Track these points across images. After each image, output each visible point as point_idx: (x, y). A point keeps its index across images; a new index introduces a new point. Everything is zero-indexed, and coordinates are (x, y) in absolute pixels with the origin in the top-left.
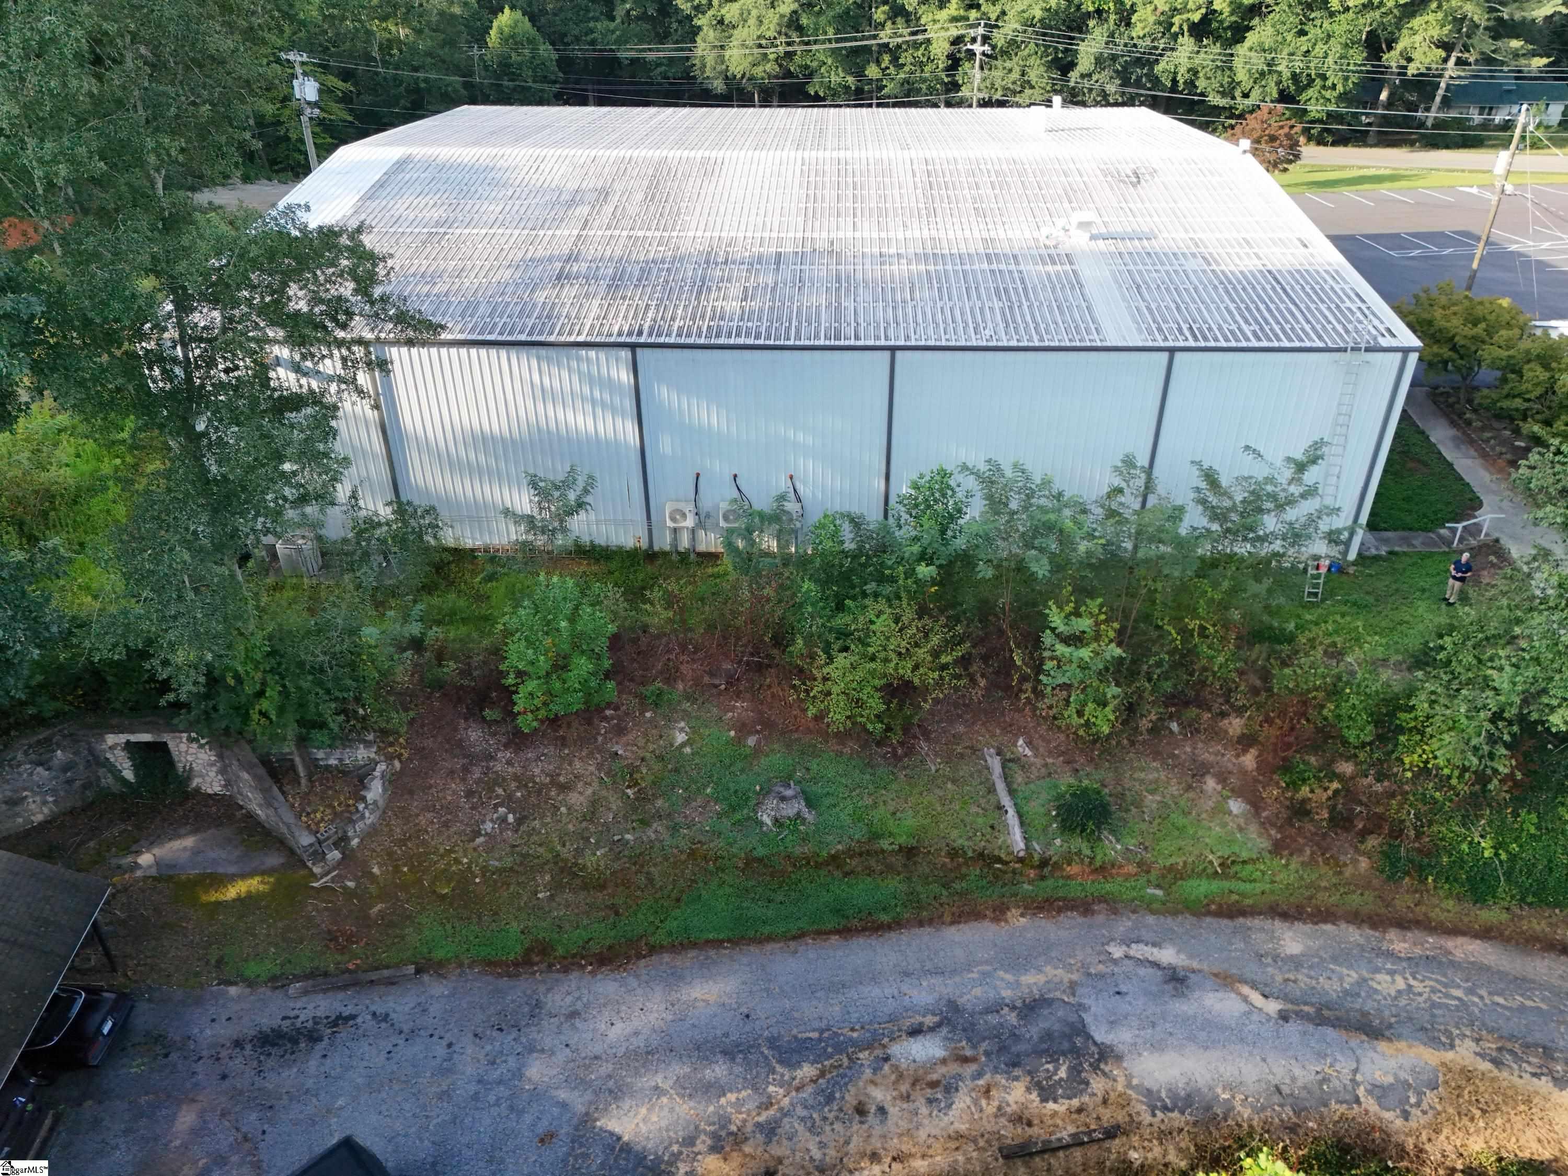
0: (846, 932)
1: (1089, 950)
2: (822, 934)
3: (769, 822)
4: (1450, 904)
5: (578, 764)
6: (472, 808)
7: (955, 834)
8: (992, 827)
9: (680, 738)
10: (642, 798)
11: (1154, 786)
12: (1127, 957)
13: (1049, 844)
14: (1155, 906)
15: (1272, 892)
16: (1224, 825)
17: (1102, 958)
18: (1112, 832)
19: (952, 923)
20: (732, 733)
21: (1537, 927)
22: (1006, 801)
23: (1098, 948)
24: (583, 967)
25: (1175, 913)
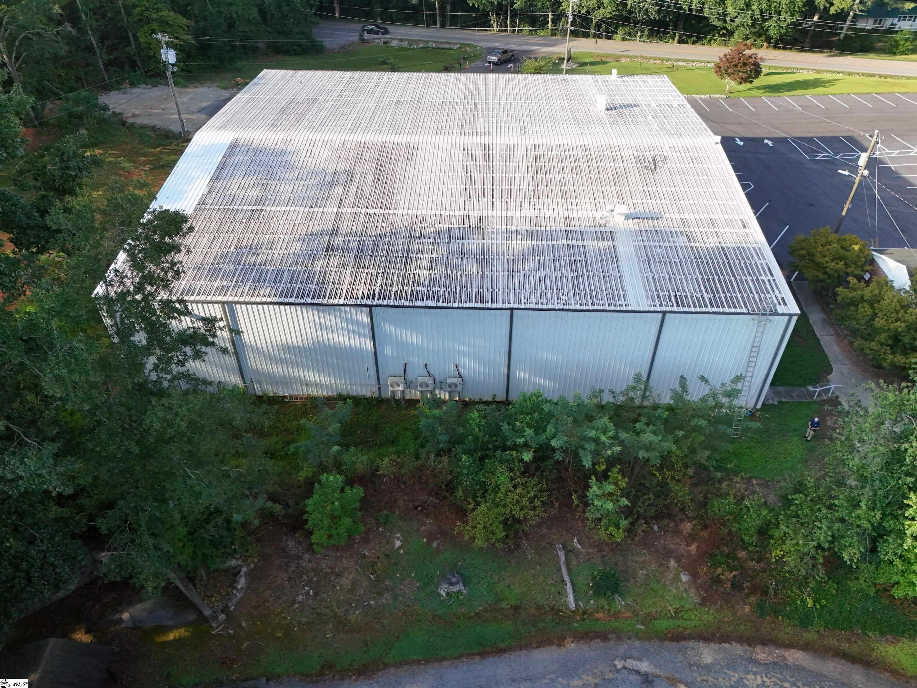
0: (483, 654)
1: (605, 664)
2: (470, 655)
3: (444, 594)
4: (789, 630)
5: (345, 562)
6: (292, 587)
7: (539, 597)
8: (559, 593)
9: (398, 544)
10: (378, 580)
11: (643, 565)
12: (624, 668)
13: (588, 602)
14: (640, 634)
15: (700, 625)
16: (678, 588)
17: (612, 669)
18: (620, 595)
19: (537, 647)
20: (425, 540)
21: (832, 643)
22: (567, 578)
23: (610, 662)
24: (350, 677)
25: (649, 639)
